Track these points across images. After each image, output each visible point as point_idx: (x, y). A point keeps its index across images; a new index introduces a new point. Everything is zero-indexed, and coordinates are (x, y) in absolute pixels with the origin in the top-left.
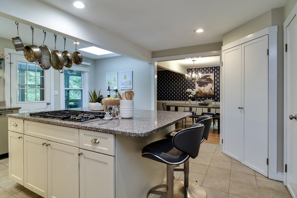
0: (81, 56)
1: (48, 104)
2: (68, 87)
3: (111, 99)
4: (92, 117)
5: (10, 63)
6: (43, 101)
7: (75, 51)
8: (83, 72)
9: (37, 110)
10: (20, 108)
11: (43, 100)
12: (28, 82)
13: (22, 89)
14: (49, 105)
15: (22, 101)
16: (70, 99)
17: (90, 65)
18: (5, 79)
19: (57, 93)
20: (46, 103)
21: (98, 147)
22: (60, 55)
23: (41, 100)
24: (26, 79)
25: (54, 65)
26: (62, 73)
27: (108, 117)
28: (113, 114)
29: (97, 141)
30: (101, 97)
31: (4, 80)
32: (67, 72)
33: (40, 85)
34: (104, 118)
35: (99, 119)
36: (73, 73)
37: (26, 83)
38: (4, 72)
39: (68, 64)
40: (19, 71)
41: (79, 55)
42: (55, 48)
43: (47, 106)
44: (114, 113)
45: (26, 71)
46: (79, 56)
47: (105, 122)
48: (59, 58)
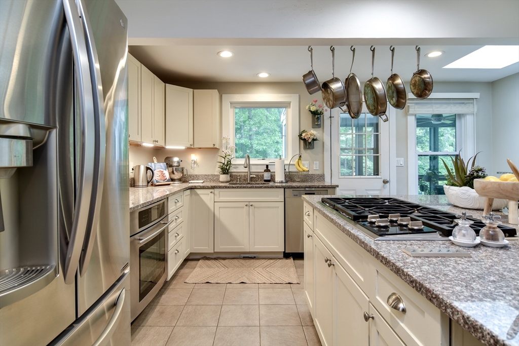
0: (429, 78)
1: (385, 182)
2: (436, 149)
3: (506, 180)
4: (416, 228)
5: (331, 117)
6: (377, 177)
7: (415, 70)
8: (460, 116)
9: (367, 191)
10: (338, 186)
11: (378, 175)
12: (367, 145)
13: (359, 156)
14: (388, 184)
15: (359, 175)
16: (440, 174)
17: (479, 97)
18: (324, 141)
19: (402, 162)
20: (382, 180)
21: (402, 325)
22: (378, 86)
23: (374, 175)
24: (364, 140)
25: (371, 107)
26: (386, 121)
27: (464, 235)
28: (488, 231)
29: (401, 306)
30: (477, 171)
31: (323, 143)
32: (431, 120)
33: (373, 149)
34: (451, 238)
35: (437, 236)
36: (442, 121)
37: (364, 147)
38: (323, 131)
39: (398, 101)
40: (356, 128)
41: (426, 76)
42: (372, 74)
43: (384, 185)
44: (490, 228)
45: (364, 128)
46: (425, 78)
47: (453, 249)
48: (377, 92)
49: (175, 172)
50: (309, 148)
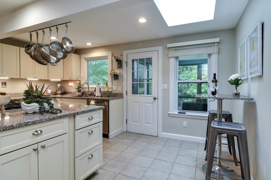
5: (126, 62)
6: (151, 95)
8: (210, 55)
9: (145, 104)
14: (156, 100)
19: (166, 87)
23: (147, 94)
31: (123, 76)
33: (147, 79)
38: (123, 70)
49: (58, 91)
50: (116, 79)
